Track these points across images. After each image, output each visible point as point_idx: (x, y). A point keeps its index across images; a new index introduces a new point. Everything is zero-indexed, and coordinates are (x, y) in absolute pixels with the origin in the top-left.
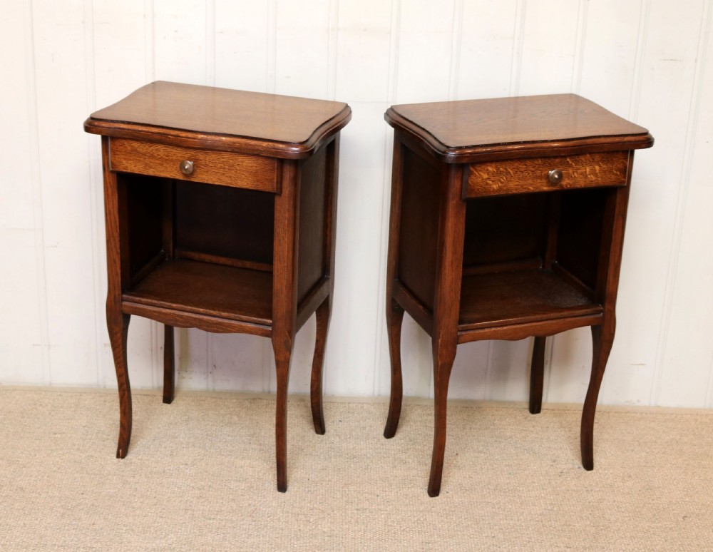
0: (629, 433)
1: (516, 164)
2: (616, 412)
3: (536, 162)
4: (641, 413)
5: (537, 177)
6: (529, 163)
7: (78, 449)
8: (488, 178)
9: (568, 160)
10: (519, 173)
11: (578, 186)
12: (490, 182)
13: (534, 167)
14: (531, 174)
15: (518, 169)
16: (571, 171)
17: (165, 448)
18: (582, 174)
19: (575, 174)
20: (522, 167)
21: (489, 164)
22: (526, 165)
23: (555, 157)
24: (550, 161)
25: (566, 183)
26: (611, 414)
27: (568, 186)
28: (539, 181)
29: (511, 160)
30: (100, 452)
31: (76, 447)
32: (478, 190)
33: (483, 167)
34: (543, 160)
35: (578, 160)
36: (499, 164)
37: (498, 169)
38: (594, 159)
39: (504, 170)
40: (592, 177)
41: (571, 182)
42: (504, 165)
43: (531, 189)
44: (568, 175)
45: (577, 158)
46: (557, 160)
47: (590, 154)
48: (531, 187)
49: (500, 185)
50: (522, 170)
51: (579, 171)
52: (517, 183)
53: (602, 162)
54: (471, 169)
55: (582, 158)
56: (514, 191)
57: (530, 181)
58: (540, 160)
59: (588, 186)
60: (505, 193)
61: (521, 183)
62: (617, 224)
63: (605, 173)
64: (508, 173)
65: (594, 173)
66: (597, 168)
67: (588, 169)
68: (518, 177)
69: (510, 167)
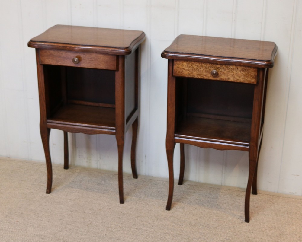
0: (285, 207)
1: (197, 64)
2: (283, 197)
3: (207, 65)
4: (296, 199)
5: (207, 72)
6: (203, 65)
7: (28, 189)
13: (206, 67)
15: (198, 67)
17: (66, 192)
25: (223, 77)
26: (280, 198)
27: (225, 79)
30: (37, 191)
31: (27, 188)
32: (178, 73)
33: (180, 63)
34: (211, 64)
35: (229, 68)
36: (188, 62)
37: (188, 65)
38: (238, 69)
39: (191, 66)
40: (238, 77)
41: (226, 78)
42: (191, 64)
43: (205, 77)
44: (224, 74)
45: (228, 66)
46: (219, 66)
47: (236, 65)
48: (205, 76)
49: (190, 73)
50: (200, 67)
51: (231, 73)
52: (198, 73)
53: (243, 71)
54: (175, 62)
55: (231, 67)
56: (196, 77)
57: (205, 74)
58: (209, 64)
59: (235, 81)
60: (192, 77)
61: (200, 73)
62: (255, 103)
63: (244, 76)
64: (193, 68)
65: (238, 75)
66: (240, 73)
67: (235, 73)
68: (198, 70)
69: (194, 65)
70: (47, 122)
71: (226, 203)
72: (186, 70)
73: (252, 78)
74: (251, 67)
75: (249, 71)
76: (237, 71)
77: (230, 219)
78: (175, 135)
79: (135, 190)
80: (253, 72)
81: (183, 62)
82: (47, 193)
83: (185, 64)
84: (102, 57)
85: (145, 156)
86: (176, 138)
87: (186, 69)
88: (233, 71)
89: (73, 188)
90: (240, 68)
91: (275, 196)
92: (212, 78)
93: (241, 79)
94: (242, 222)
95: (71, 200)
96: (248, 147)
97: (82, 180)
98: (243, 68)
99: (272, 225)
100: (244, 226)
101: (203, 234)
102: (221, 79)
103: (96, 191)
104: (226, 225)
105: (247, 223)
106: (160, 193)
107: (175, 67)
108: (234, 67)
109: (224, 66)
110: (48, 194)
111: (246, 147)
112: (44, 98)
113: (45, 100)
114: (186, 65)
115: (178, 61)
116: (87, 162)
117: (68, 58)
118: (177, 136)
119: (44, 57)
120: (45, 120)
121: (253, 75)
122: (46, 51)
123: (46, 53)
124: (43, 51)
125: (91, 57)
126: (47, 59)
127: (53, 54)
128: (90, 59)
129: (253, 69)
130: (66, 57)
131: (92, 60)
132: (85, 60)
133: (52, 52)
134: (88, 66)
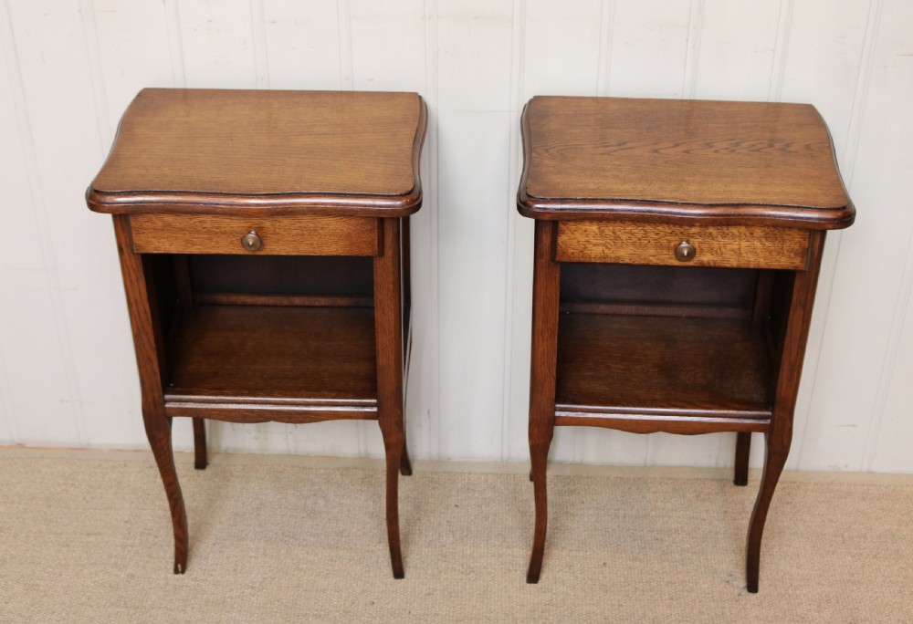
1: (630, 228)
2: (816, 484)
3: (660, 228)
4: (849, 485)
5: (661, 247)
6: (648, 228)
7: (116, 564)
10: (634, 239)
13: (657, 234)
14: (652, 242)
15: (633, 235)
17: (228, 557)
18: (733, 251)
19: (723, 250)
20: (639, 232)
22: (644, 230)
24: (682, 230)
25: (706, 258)
26: (810, 487)
27: (712, 264)
28: (665, 252)
30: (144, 567)
31: (113, 561)
32: (573, 253)
33: (579, 226)
34: (671, 226)
35: (727, 232)
36: (602, 224)
37: (602, 232)
38: (752, 234)
39: (611, 233)
40: (750, 255)
41: (715, 259)
42: (611, 228)
43: (654, 261)
44: (711, 250)
45: (725, 229)
46: (696, 230)
47: (746, 225)
48: (652, 258)
49: (606, 251)
50: (639, 236)
51: (729, 247)
52: (632, 252)
53: (766, 238)
54: (561, 226)
55: (734, 230)
56: (627, 261)
57: (652, 251)
58: (666, 226)
59: (743, 266)
60: (612, 261)
61: (639, 251)
62: (795, 316)
63: (770, 252)
64: (617, 238)
65: (754, 251)
66: (757, 244)
67: (744, 244)
68: (634, 243)
69: (622, 231)
70: (165, 402)
72: (596, 245)
73: (792, 255)
74: (790, 228)
75: (786, 237)
76: (750, 239)
77: (706, 586)
78: (557, 406)
79: (419, 519)
80: (795, 241)
81: (587, 223)
82: (176, 571)
83: (594, 228)
84: (334, 224)
85: (429, 412)
86: (557, 414)
87: (595, 242)
88: (737, 239)
89: (243, 539)
90: (758, 232)
91: (794, 482)
92: (674, 262)
93: (762, 260)
94: (740, 595)
95: (253, 588)
96: (768, 421)
97: (261, 504)
98: (767, 230)
99: (819, 591)
100: (748, 606)
102: (702, 262)
104: (702, 613)
105: (752, 596)
106: (490, 520)
107: (562, 239)
108: (743, 229)
109: (711, 230)
110: (180, 576)
111: (762, 422)
112: (152, 341)
113: (154, 346)
114: (597, 231)
115: (572, 224)
116: (256, 438)
117: (224, 233)
118: (562, 410)
119: (143, 233)
120: (159, 397)
121: (797, 247)
122: (150, 216)
123: (149, 224)
124: (140, 219)
125: (298, 225)
126: (153, 240)
127: (173, 224)
128: (295, 232)
129: (797, 231)
130: (217, 230)
131: (300, 232)
132: (278, 234)
133: (169, 218)
134: (289, 250)
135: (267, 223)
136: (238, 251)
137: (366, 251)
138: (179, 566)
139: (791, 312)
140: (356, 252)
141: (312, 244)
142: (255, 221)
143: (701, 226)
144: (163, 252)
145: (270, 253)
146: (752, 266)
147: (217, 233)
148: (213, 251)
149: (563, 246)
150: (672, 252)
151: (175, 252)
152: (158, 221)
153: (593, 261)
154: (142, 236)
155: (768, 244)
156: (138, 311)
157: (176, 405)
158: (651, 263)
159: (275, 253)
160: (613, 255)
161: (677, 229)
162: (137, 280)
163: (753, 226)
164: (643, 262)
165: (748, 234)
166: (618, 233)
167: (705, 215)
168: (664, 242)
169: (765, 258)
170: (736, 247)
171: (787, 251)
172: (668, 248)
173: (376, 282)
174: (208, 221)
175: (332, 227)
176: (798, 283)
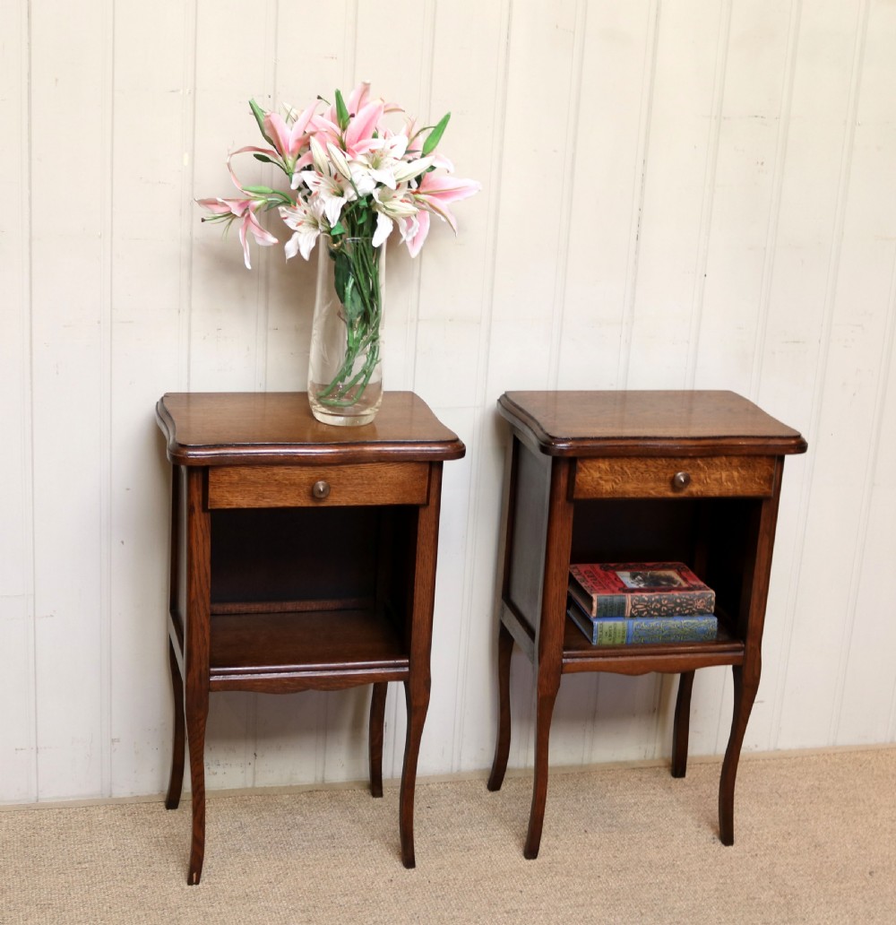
1: (635, 463)
3: (659, 462)
5: (659, 480)
6: (650, 462)
8: (601, 478)
9: (699, 462)
10: (638, 474)
11: (712, 494)
12: (602, 482)
13: (656, 468)
14: (652, 476)
15: (636, 469)
16: (702, 476)
18: (716, 480)
19: (708, 480)
20: (642, 466)
21: (600, 460)
22: (646, 465)
23: (683, 457)
24: (675, 462)
25: (695, 489)
27: (699, 493)
28: (662, 484)
29: (629, 457)
32: (588, 490)
33: (594, 463)
34: (668, 459)
35: (711, 462)
36: (613, 461)
37: (612, 467)
38: (730, 463)
39: (619, 469)
40: (729, 484)
41: (702, 489)
42: (619, 464)
43: (653, 494)
44: (699, 481)
45: (709, 459)
46: (686, 462)
47: (726, 456)
48: (652, 492)
49: (615, 486)
50: (642, 470)
51: (712, 477)
52: (635, 486)
53: (742, 467)
54: (579, 464)
55: (717, 461)
56: (632, 495)
57: (652, 485)
58: (664, 460)
59: (724, 495)
60: (620, 496)
61: (641, 486)
62: (762, 544)
63: (745, 481)
64: (624, 473)
65: (731, 479)
66: (735, 474)
67: (724, 475)
68: (637, 478)
69: (627, 466)
70: (210, 675)
71: (635, 804)
72: (607, 481)
73: (761, 482)
74: (760, 456)
75: (757, 465)
76: (729, 469)
78: (565, 653)
80: (764, 468)
82: (190, 882)
83: (604, 465)
84: (393, 472)
87: (606, 478)
88: (719, 469)
90: (735, 461)
92: (670, 494)
93: (738, 488)
96: (742, 654)
98: (742, 460)
101: (663, 887)
102: (691, 493)
103: (306, 843)
107: (579, 476)
108: (724, 460)
114: (608, 467)
115: (587, 461)
117: (294, 484)
118: (568, 657)
119: (219, 487)
120: (206, 669)
121: (765, 474)
122: (229, 469)
123: (227, 478)
124: (219, 472)
125: (360, 474)
126: (228, 495)
127: (248, 477)
128: (356, 481)
129: (765, 458)
130: (287, 482)
131: (361, 482)
132: (342, 484)
133: (245, 471)
134: (349, 500)
135: (332, 473)
136: (304, 502)
137: (416, 499)
138: (195, 875)
139: (759, 541)
140: (408, 500)
141: (370, 493)
142: (321, 471)
143: (690, 457)
144: (234, 506)
145: (331, 505)
146: (731, 494)
147: (286, 485)
148: (280, 504)
149: (580, 483)
150: (668, 484)
151: (245, 507)
152: (235, 474)
153: (604, 496)
154: (217, 490)
155: (743, 472)
156: (199, 574)
157: (221, 678)
158: (651, 496)
159: (337, 504)
160: (621, 490)
161: (673, 462)
162: (203, 541)
163: (732, 455)
164: (644, 495)
165: (728, 464)
166: (626, 469)
167: (696, 446)
168: (662, 475)
169: (741, 485)
170: (718, 476)
171: (758, 478)
172: (665, 481)
173: (419, 532)
174: (280, 472)
175: (389, 475)
176: (765, 511)
